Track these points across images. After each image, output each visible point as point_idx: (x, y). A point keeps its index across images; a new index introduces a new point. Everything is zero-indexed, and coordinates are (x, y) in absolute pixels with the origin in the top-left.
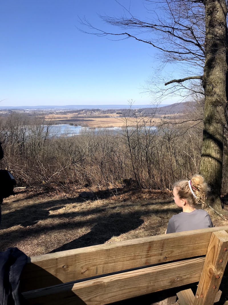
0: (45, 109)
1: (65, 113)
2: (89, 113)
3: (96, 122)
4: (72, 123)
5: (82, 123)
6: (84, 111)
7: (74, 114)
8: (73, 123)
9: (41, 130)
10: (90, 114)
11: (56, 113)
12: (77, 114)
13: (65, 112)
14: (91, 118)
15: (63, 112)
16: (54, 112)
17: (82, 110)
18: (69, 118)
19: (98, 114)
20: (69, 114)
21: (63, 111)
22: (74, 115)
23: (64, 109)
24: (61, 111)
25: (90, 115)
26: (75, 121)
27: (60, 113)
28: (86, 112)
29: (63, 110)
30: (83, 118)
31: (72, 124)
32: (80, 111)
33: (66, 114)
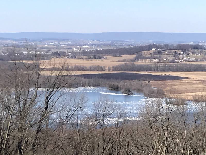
0: (41, 41)
1: (97, 55)
2: (167, 58)
3: (190, 84)
4: (116, 83)
5: (146, 85)
6: (154, 49)
7: (124, 57)
8: (121, 84)
9: (28, 103)
10: (171, 59)
11: (73, 53)
12: (132, 57)
13: (97, 52)
14: (174, 71)
15: (91, 52)
16: (66, 51)
17: (149, 48)
18: (109, 70)
19: (197, 60)
20: (108, 57)
21: (92, 50)
22: (124, 61)
23: (96, 42)
24: (86, 48)
25: (173, 61)
26: (126, 79)
27: (84, 53)
28: (159, 53)
29: (92, 45)
30: (150, 70)
31: (116, 89)
32: (142, 49)
33: (100, 58)
